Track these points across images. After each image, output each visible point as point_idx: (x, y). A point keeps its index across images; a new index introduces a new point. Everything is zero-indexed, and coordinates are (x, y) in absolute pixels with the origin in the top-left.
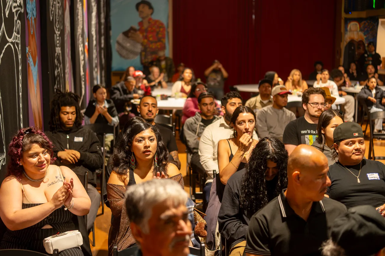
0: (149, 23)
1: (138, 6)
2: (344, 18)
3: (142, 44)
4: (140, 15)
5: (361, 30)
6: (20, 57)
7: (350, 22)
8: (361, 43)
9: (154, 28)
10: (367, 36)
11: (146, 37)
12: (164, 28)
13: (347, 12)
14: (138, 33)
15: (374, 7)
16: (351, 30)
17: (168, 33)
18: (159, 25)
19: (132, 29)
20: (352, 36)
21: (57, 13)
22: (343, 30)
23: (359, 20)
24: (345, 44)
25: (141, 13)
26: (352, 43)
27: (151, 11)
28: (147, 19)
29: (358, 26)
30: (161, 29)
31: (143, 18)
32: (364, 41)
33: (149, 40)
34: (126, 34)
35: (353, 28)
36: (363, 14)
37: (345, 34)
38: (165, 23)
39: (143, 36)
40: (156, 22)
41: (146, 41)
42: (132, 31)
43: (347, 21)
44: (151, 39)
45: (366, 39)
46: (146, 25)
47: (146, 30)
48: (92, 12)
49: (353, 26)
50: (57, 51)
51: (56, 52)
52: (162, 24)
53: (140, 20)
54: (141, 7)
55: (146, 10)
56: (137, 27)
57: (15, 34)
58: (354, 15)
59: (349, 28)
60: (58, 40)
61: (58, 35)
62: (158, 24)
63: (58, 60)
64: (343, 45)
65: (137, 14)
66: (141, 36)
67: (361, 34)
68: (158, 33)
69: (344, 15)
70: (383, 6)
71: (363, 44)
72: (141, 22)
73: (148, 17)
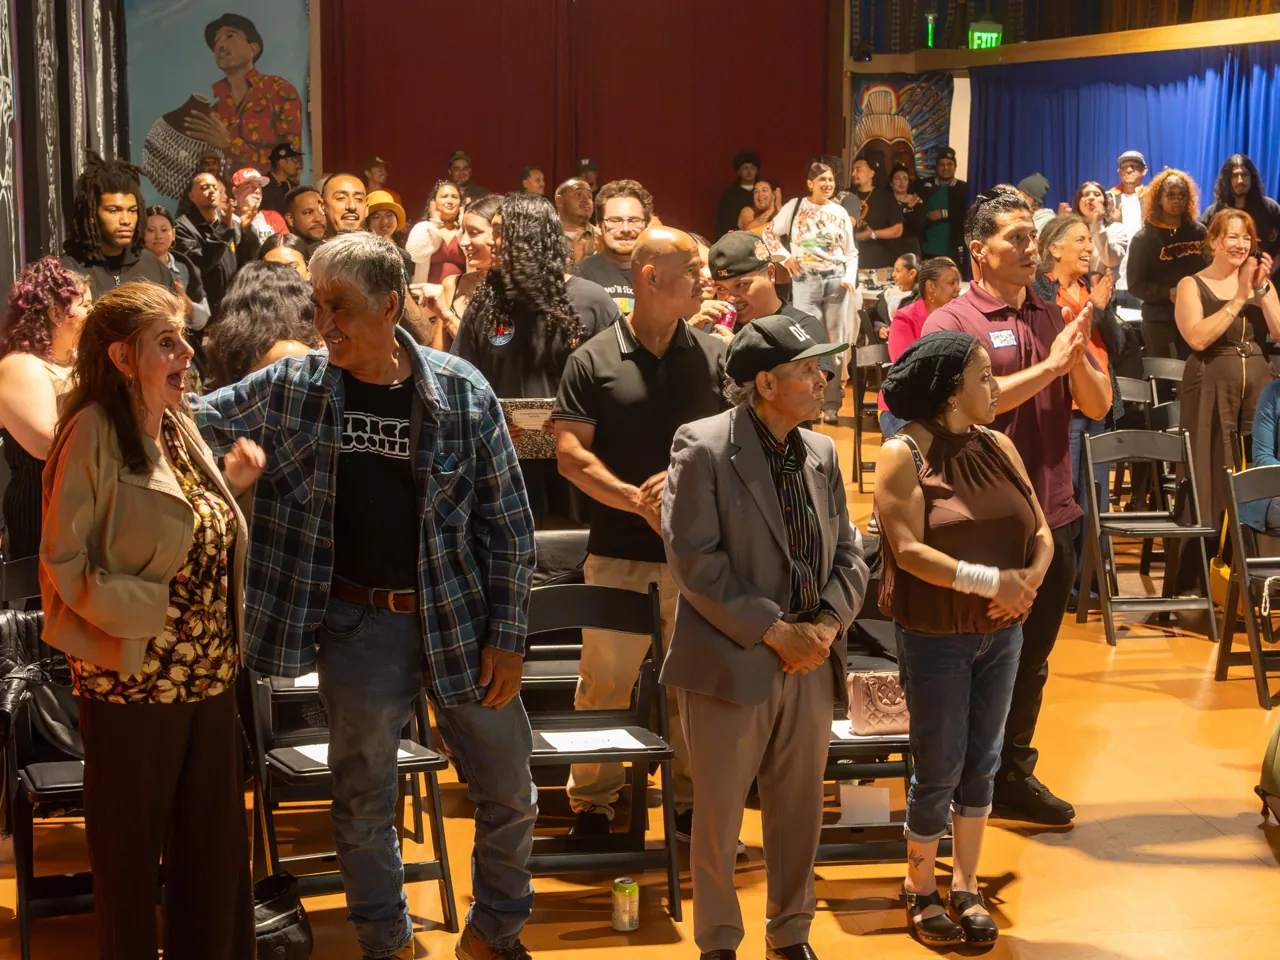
0: (249, 84)
1: (211, 32)
2: (849, 74)
3: (228, 152)
4: (219, 58)
5: (901, 111)
6: (12, 217)
7: (868, 89)
9: (264, 102)
10: (921, 128)
11: (239, 131)
12: (296, 101)
13: (859, 55)
14: (213, 114)
15: (930, 44)
16: (871, 113)
17: (309, 115)
18: (280, 92)
19: (193, 102)
20: (877, 129)
21: (48, 101)
22: (846, 112)
23: (895, 80)
24: (855, 152)
25: (222, 54)
26: (874, 147)
27: (255, 46)
28: (241, 74)
29: (893, 97)
30: (287, 106)
31: (228, 70)
32: (912, 144)
33: (248, 141)
34: (175, 119)
35: (878, 106)
36: (908, 64)
37: (854, 122)
38: (299, 88)
39: (230, 125)
40: (272, 80)
41: (239, 141)
42: (193, 112)
43: (860, 82)
44: (255, 137)
45: (915, 138)
46: (238, 94)
47: (239, 109)
48: (97, 70)
49: (879, 97)
50: (50, 196)
51: (49, 198)
52: (291, 89)
53: (222, 75)
54: (221, 35)
55: (239, 44)
56: (212, 100)
57: (7, 167)
58: (880, 63)
59: (864, 106)
60: (51, 166)
61: (50, 154)
62: (276, 87)
63: (52, 217)
64: (849, 156)
65: (211, 55)
66: (223, 126)
67: (902, 122)
68: (277, 117)
69: (849, 65)
70: (964, 40)
71: (911, 155)
72: (226, 80)
73: (244, 65)
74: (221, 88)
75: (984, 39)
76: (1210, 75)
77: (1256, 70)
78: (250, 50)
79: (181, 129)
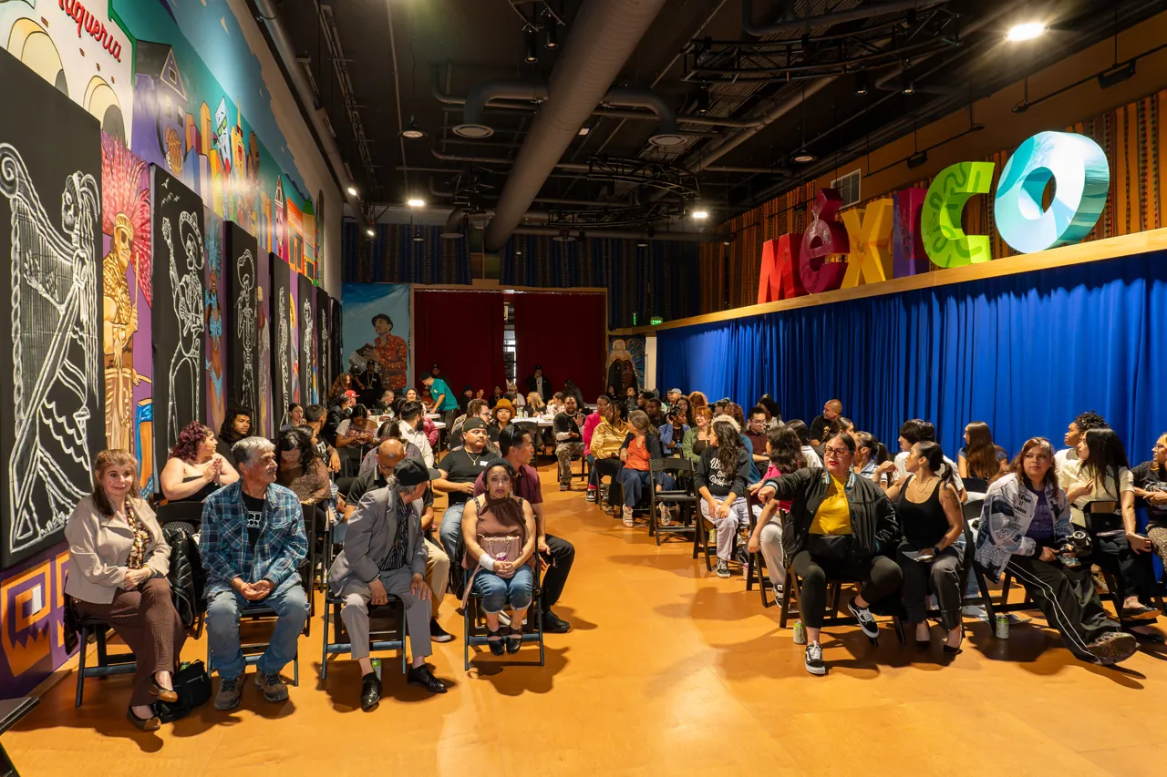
0: (388, 339)
1: (374, 320)
2: (608, 336)
3: (379, 364)
5: (627, 349)
8: (628, 363)
9: (393, 345)
12: (405, 346)
13: (611, 329)
14: (374, 350)
15: (635, 324)
18: (398, 343)
19: (367, 346)
20: (618, 355)
22: (607, 350)
23: (624, 338)
24: (611, 363)
25: (378, 329)
26: (617, 363)
27: (390, 325)
28: (385, 335)
30: (402, 347)
31: (381, 334)
32: (631, 360)
34: (360, 352)
36: (629, 332)
38: (406, 341)
39: (380, 354)
40: (395, 338)
41: (383, 360)
42: (367, 349)
43: (612, 338)
46: (383, 343)
47: (384, 348)
49: (618, 344)
52: (403, 341)
53: (378, 336)
54: (378, 323)
55: (384, 325)
56: (374, 345)
58: (618, 332)
62: (398, 340)
64: (609, 364)
65: (374, 329)
66: (378, 354)
67: (628, 352)
68: (398, 352)
69: (608, 332)
70: (649, 323)
71: (631, 364)
72: (379, 338)
73: (385, 333)
74: (378, 340)
75: (656, 322)
76: (725, 329)
77: (741, 327)
78: (388, 327)
79: (363, 355)
